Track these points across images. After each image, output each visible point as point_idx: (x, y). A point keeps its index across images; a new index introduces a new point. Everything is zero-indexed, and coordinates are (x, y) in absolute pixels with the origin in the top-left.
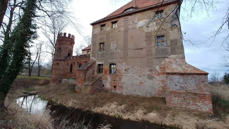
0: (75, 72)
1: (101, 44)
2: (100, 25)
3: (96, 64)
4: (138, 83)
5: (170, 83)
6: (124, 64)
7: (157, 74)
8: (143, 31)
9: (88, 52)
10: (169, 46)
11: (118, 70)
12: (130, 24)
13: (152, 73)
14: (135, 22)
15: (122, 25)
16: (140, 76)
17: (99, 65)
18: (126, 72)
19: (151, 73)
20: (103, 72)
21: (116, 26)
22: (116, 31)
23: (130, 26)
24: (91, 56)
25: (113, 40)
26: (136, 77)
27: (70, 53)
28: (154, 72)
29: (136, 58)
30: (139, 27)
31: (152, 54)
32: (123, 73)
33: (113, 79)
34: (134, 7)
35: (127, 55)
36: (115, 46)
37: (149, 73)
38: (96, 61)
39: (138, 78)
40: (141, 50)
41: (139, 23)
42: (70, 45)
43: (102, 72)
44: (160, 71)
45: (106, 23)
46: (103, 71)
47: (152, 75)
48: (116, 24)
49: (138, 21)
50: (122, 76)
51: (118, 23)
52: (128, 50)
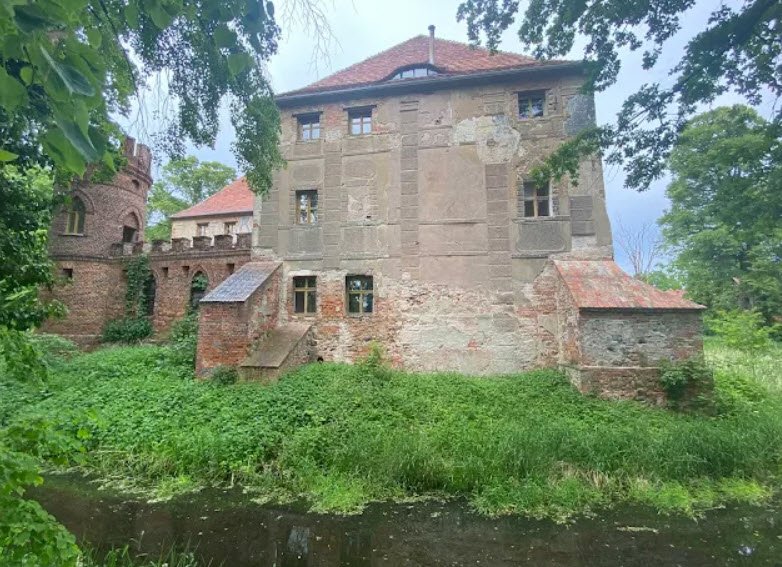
0: (169, 312)
1: (299, 194)
2: (294, 116)
3: (281, 275)
4: (463, 345)
5: (594, 342)
6: (406, 276)
7: (527, 313)
8: (475, 159)
9: (227, 224)
10: (564, 219)
11: (383, 299)
12: (426, 126)
13: (511, 310)
14: (444, 122)
15: (392, 126)
16: (467, 321)
17: (298, 281)
18: (416, 306)
19: (506, 309)
20: (319, 310)
21: (367, 128)
22: (370, 150)
23: (427, 136)
24: (255, 241)
25: (357, 184)
26: (455, 324)
27: (132, 225)
28: (515, 307)
29: (449, 256)
30: (462, 144)
31: (508, 243)
32: (403, 311)
33: (362, 337)
34: (432, 62)
35: (418, 243)
36: (367, 206)
37: (498, 309)
38: (281, 265)
39: (462, 327)
40: (467, 228)
41: (459, 127)
42: (132, 187)
43: (312, 308)
44: (535, 303)
45: (322, 109)
46: (318, 304)
47: (511, 314)
48: (366, 120)
49: (458, 119)
50: (399, 323)
51: (375, 115)
52: (421, 227)
